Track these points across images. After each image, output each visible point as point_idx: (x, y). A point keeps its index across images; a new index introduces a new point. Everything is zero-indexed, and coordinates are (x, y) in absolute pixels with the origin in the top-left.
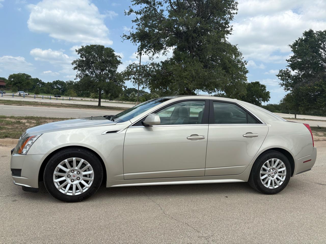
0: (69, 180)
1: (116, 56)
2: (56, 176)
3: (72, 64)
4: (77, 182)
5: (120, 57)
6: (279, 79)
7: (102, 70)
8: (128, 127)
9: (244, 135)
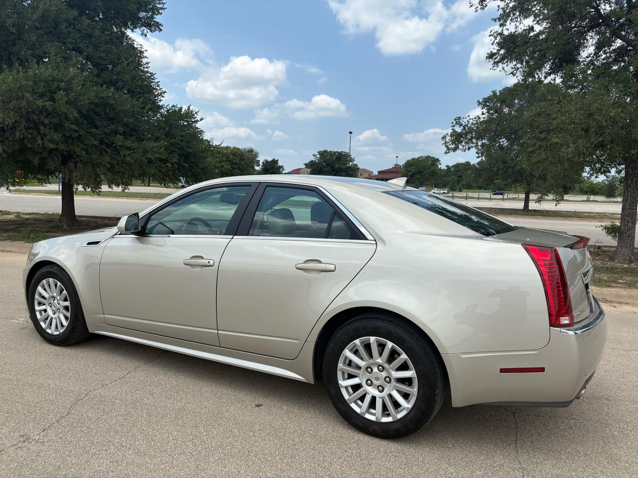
0: (50, 311)
2: (37, 302)
4: (56, 316)
8: (113, 237)
9: (299, 266)
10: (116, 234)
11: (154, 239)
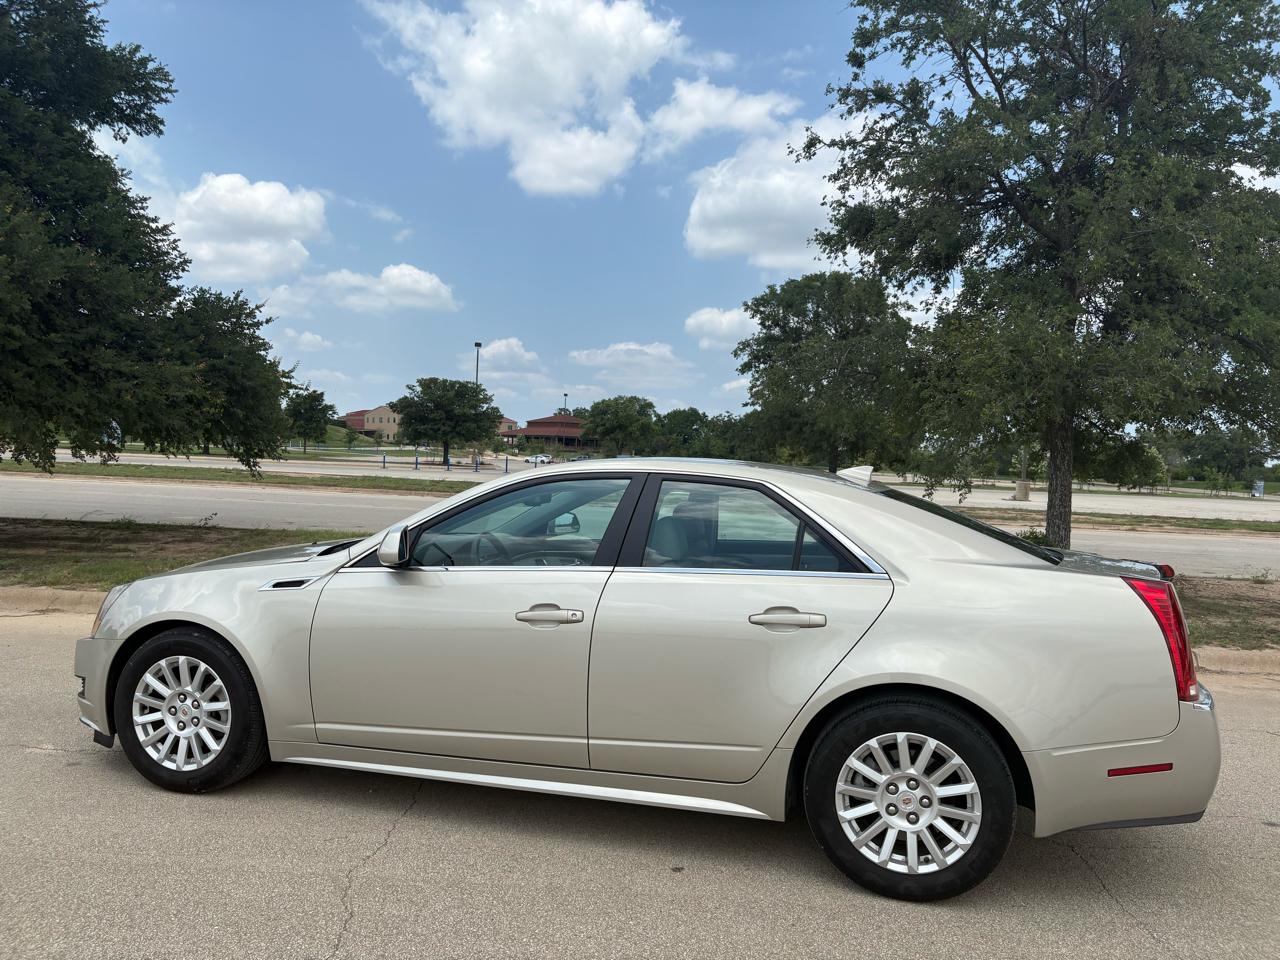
1: (896, 304)
2: (140, 707)
3: (735, 355)
4: (190, 732)
5: (909, 308)
8: (336, 571)
9: (754, 618)
10: (342, 567)
11: (433, 574)
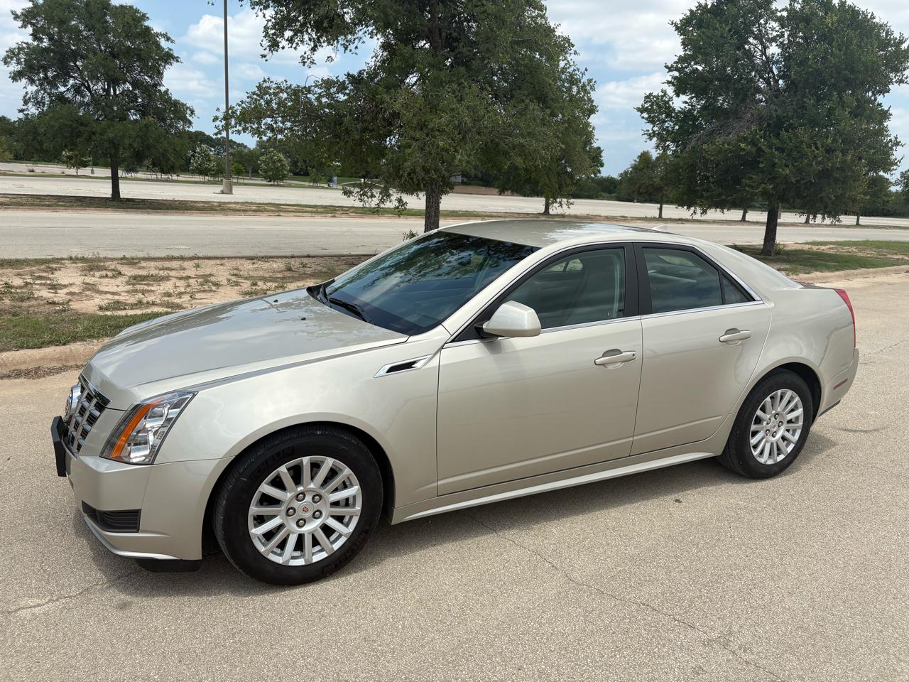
0: (291, 524)
1: (157, 35)
2: (255, 519)
4: (313, 526)
5: (168, 39)
6: (643, 118)
7: (114, 82)
8: (442, 348)
9: (721, 339)
10: (445, 343)
